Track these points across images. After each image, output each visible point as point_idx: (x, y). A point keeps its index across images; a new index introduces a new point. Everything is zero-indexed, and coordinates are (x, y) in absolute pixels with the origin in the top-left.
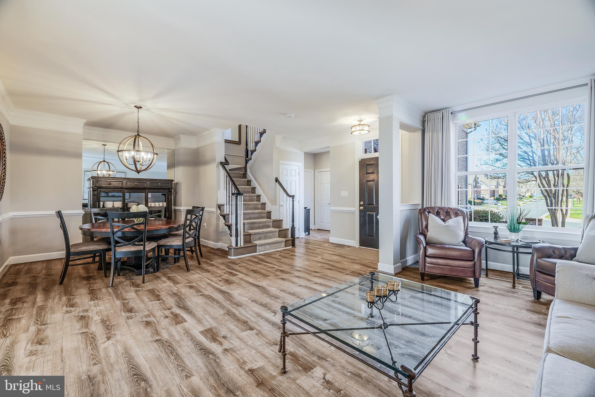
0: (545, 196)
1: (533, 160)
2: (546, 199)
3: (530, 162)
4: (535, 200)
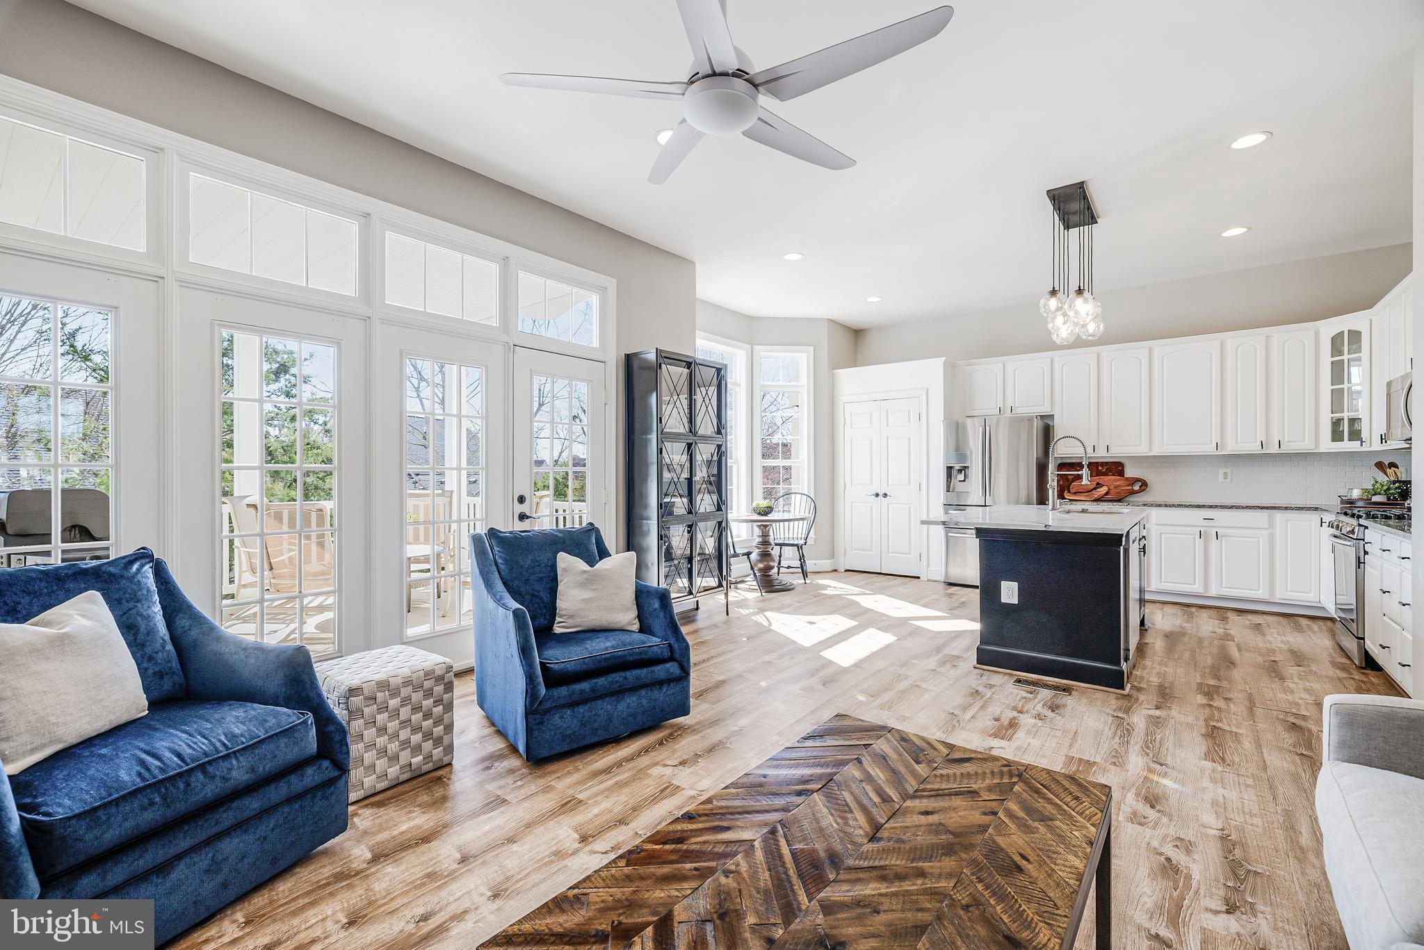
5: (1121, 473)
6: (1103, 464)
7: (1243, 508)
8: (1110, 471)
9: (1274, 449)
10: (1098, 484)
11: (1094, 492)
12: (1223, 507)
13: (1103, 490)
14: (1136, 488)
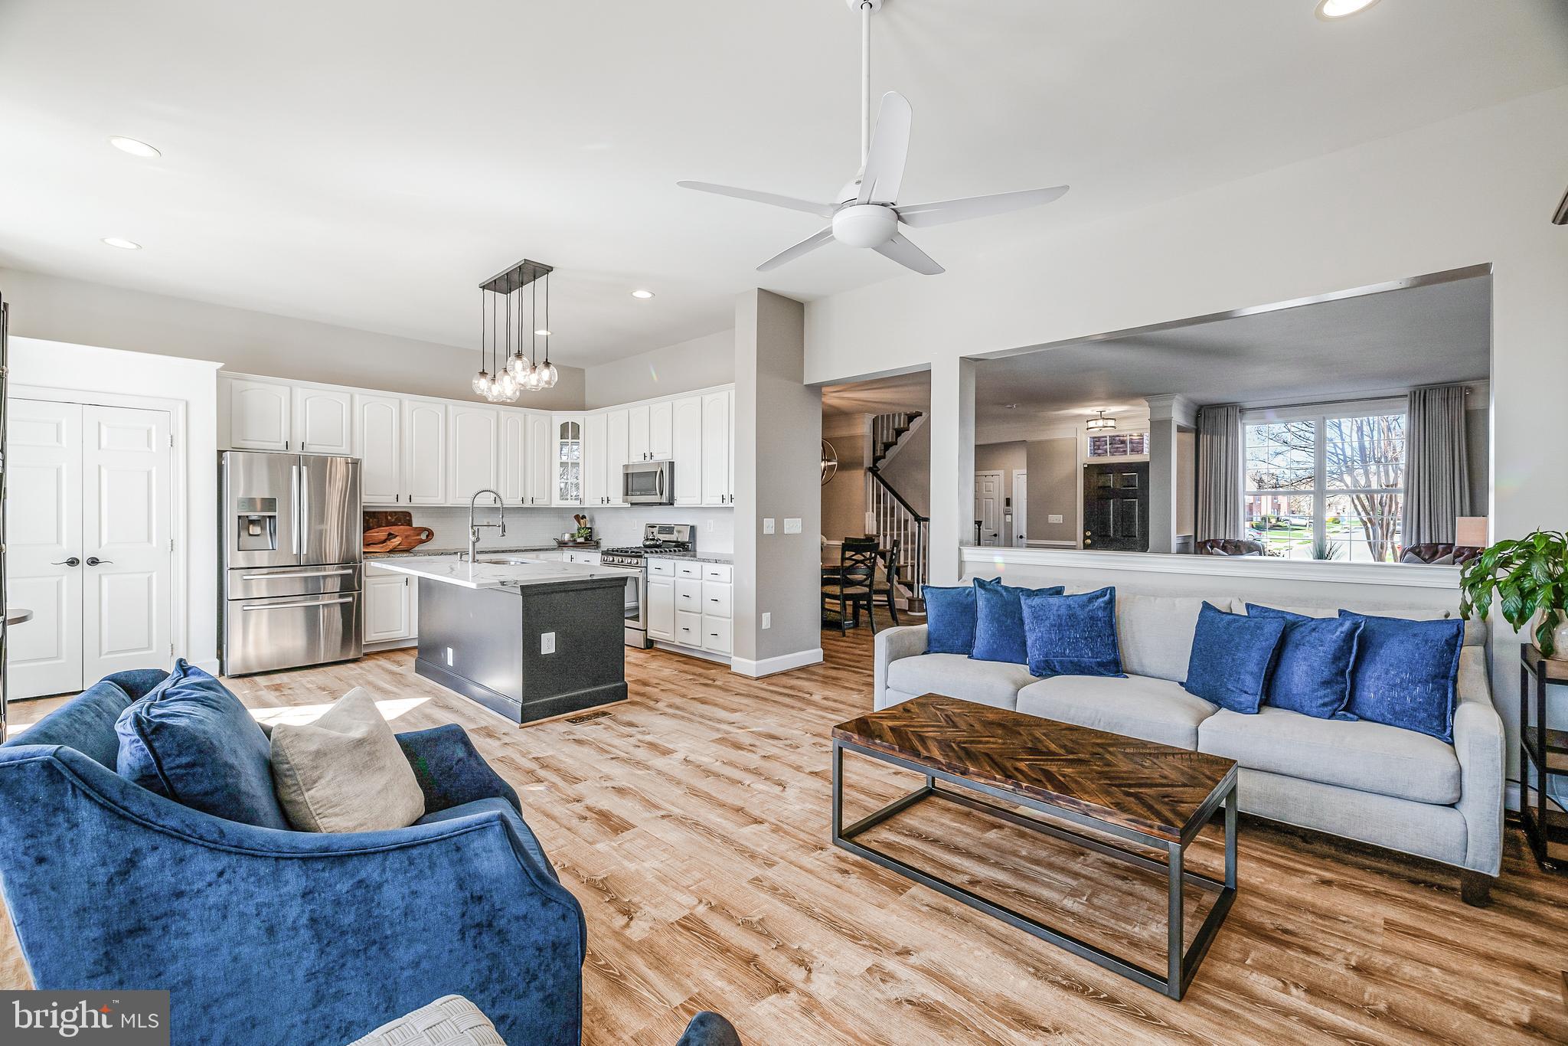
0: (1365, 524)
1: (1344, 454)
2: (1367, 529)
3: (1339, 459)
4: (1346, 530)
5: (409, 523)
6: (392, 513)
7: (523, 551)
8: (400, 521)
9: (528, 504)
10: (390, 534)
11: (388, 543)
12: (510, 551)
13: (396, 541)
14: (423, 537)
